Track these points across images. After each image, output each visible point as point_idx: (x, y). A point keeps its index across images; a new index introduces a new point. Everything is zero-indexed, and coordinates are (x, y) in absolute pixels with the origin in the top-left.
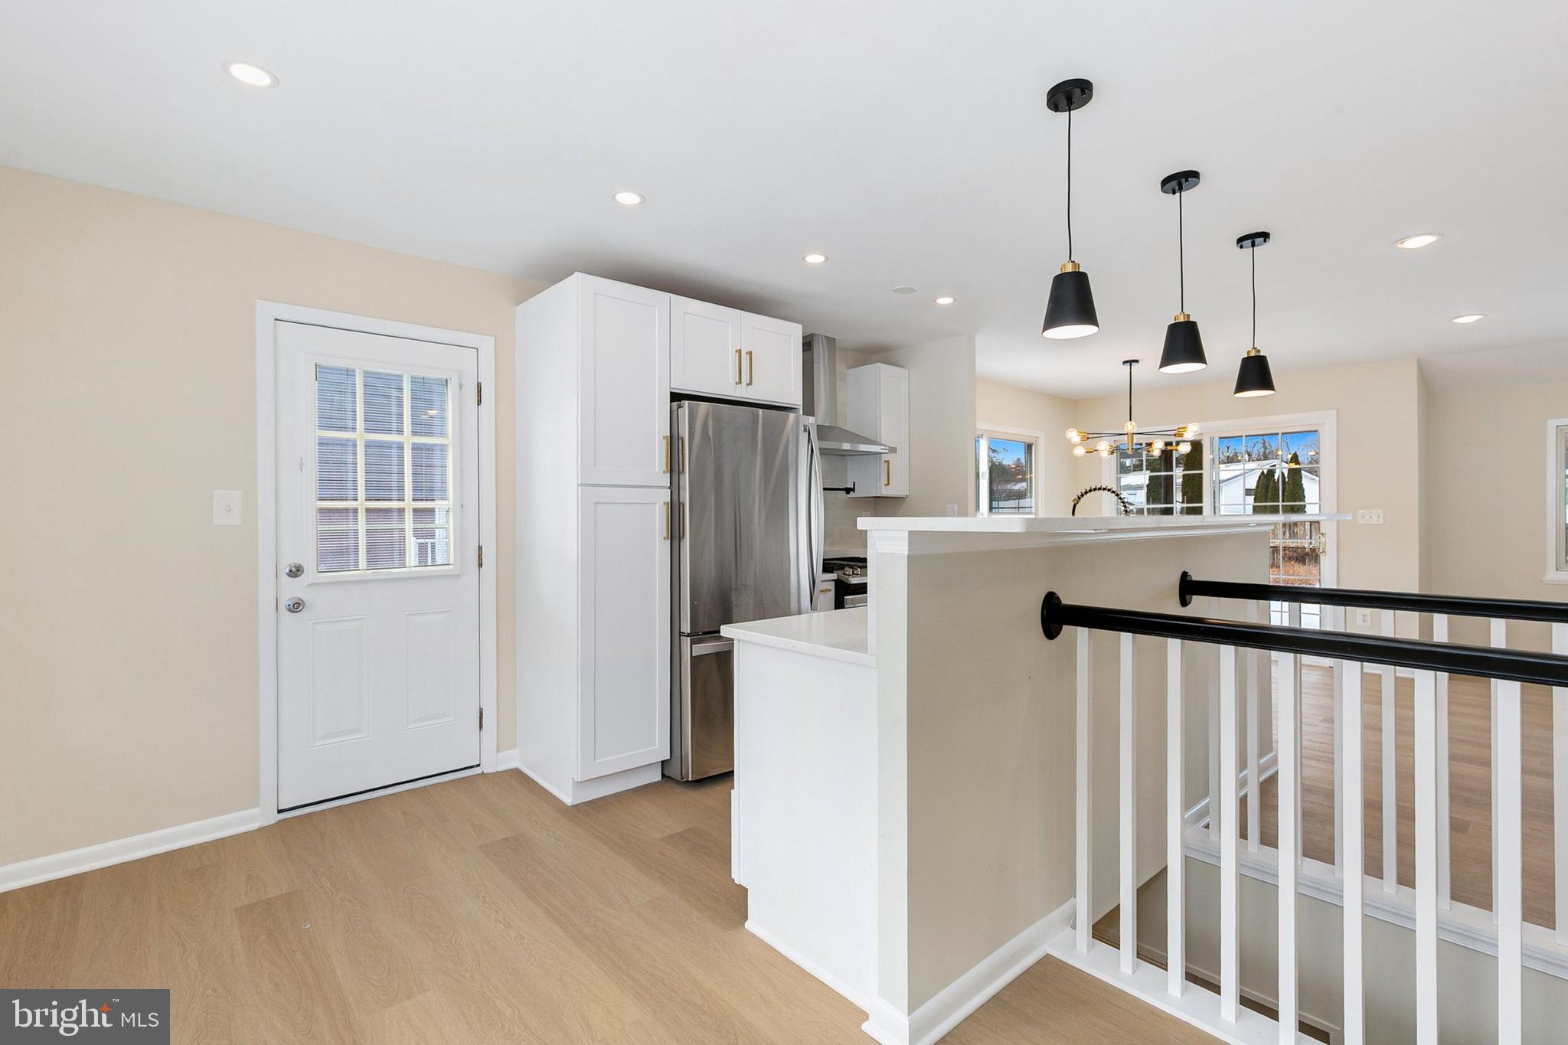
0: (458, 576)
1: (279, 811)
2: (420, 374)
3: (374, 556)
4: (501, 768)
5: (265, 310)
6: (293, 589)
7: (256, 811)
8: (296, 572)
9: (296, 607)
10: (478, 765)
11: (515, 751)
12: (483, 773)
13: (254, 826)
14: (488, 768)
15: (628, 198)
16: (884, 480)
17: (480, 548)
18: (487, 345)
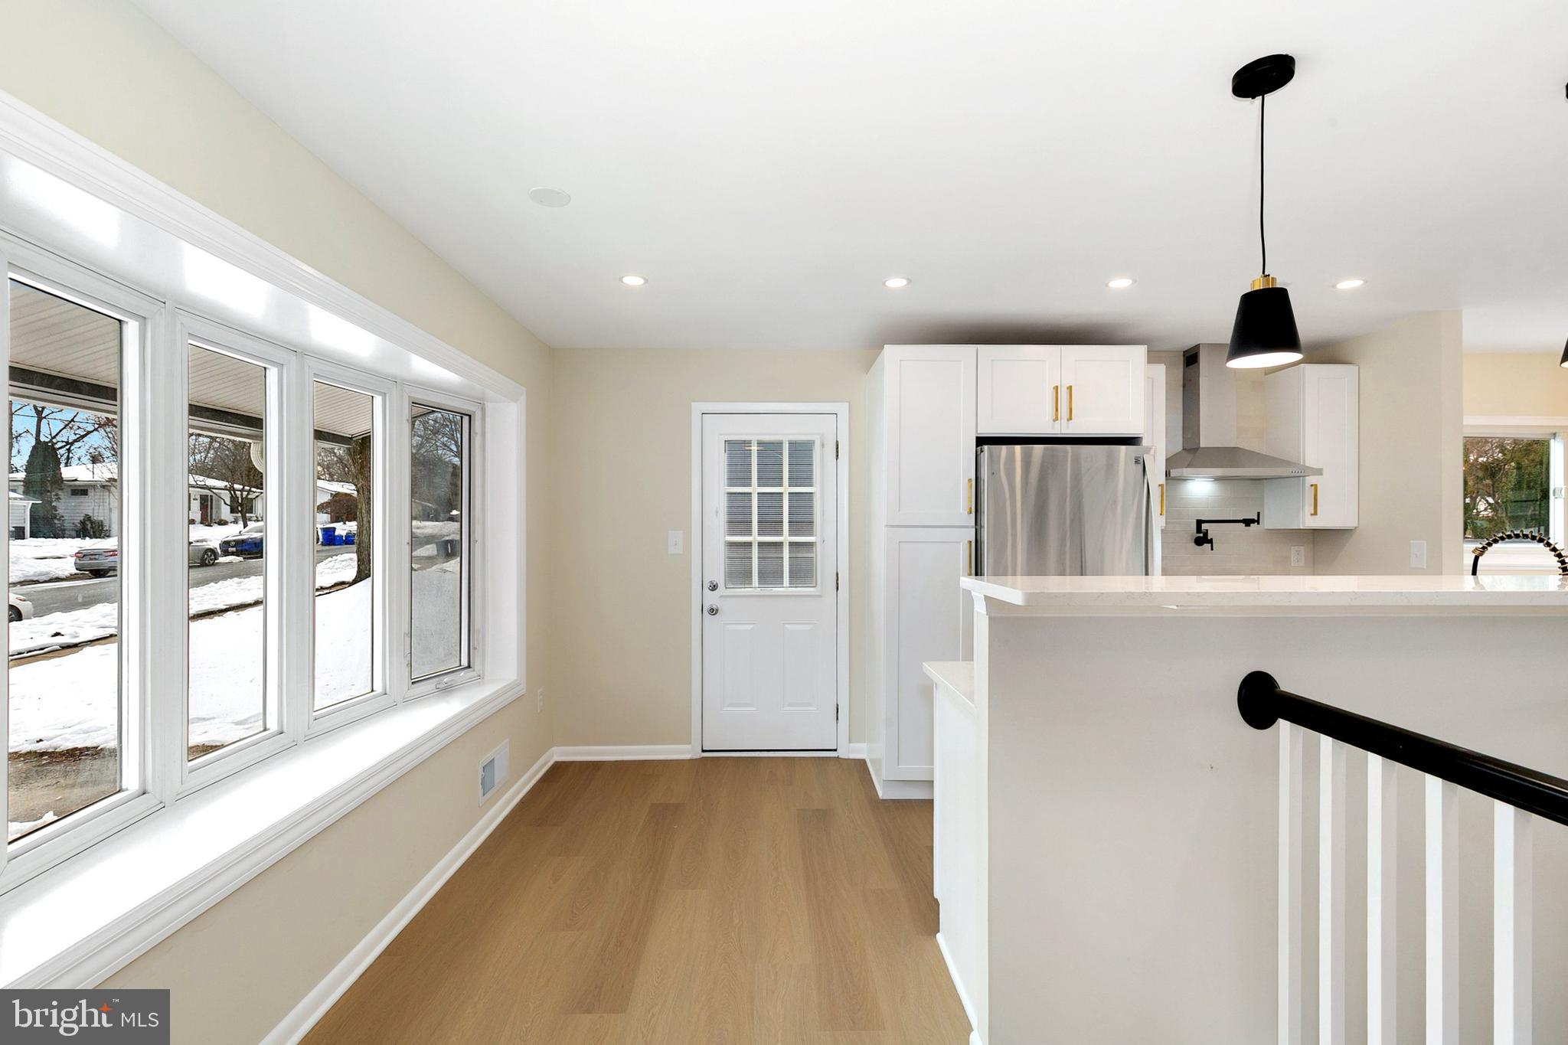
0: (820, 596)
1: (703, 751)
2: (794, 438)
3: (764, 578)
4: (852, 756)
5: (697, 408)
6: (711, 598)
7: (689, 747)
8: (714, 587)
9: (713, 611)
10: (836, 750)
11: (864, 746)
12: (838, 757)
13: (688, 757)
14: (842, 753)
15: (896, 283)
16: (1309, 509)
17: (837, 574)
18: (842, 408)
